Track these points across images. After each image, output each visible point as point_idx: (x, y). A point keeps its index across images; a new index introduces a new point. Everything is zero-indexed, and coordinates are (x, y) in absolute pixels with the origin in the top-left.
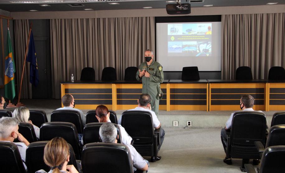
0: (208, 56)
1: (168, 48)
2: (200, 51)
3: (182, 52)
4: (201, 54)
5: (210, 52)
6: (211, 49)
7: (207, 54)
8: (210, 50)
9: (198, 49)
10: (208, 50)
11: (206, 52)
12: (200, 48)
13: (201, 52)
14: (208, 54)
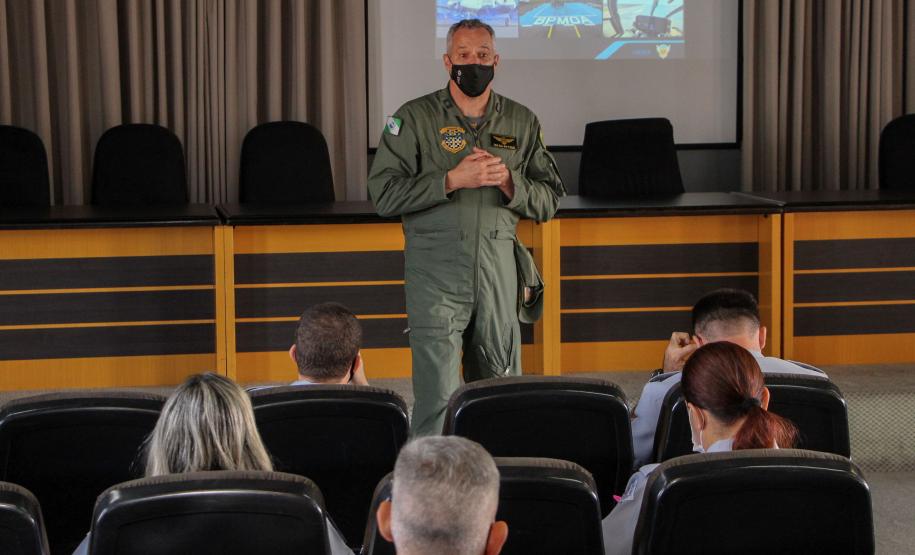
0: (663, 56)
1: (439, 11)
2: (618, 29)
3: (516, 35)
4: (622, 48)
5: (674, 33)
6: (681, 14)
7: (659, 49)
8: (677, 23)
9: (607, 14)
10: (664, 23)
11: (652, 34)
12: (621, 12)
13: (626, 35)
14: (668, 49)
